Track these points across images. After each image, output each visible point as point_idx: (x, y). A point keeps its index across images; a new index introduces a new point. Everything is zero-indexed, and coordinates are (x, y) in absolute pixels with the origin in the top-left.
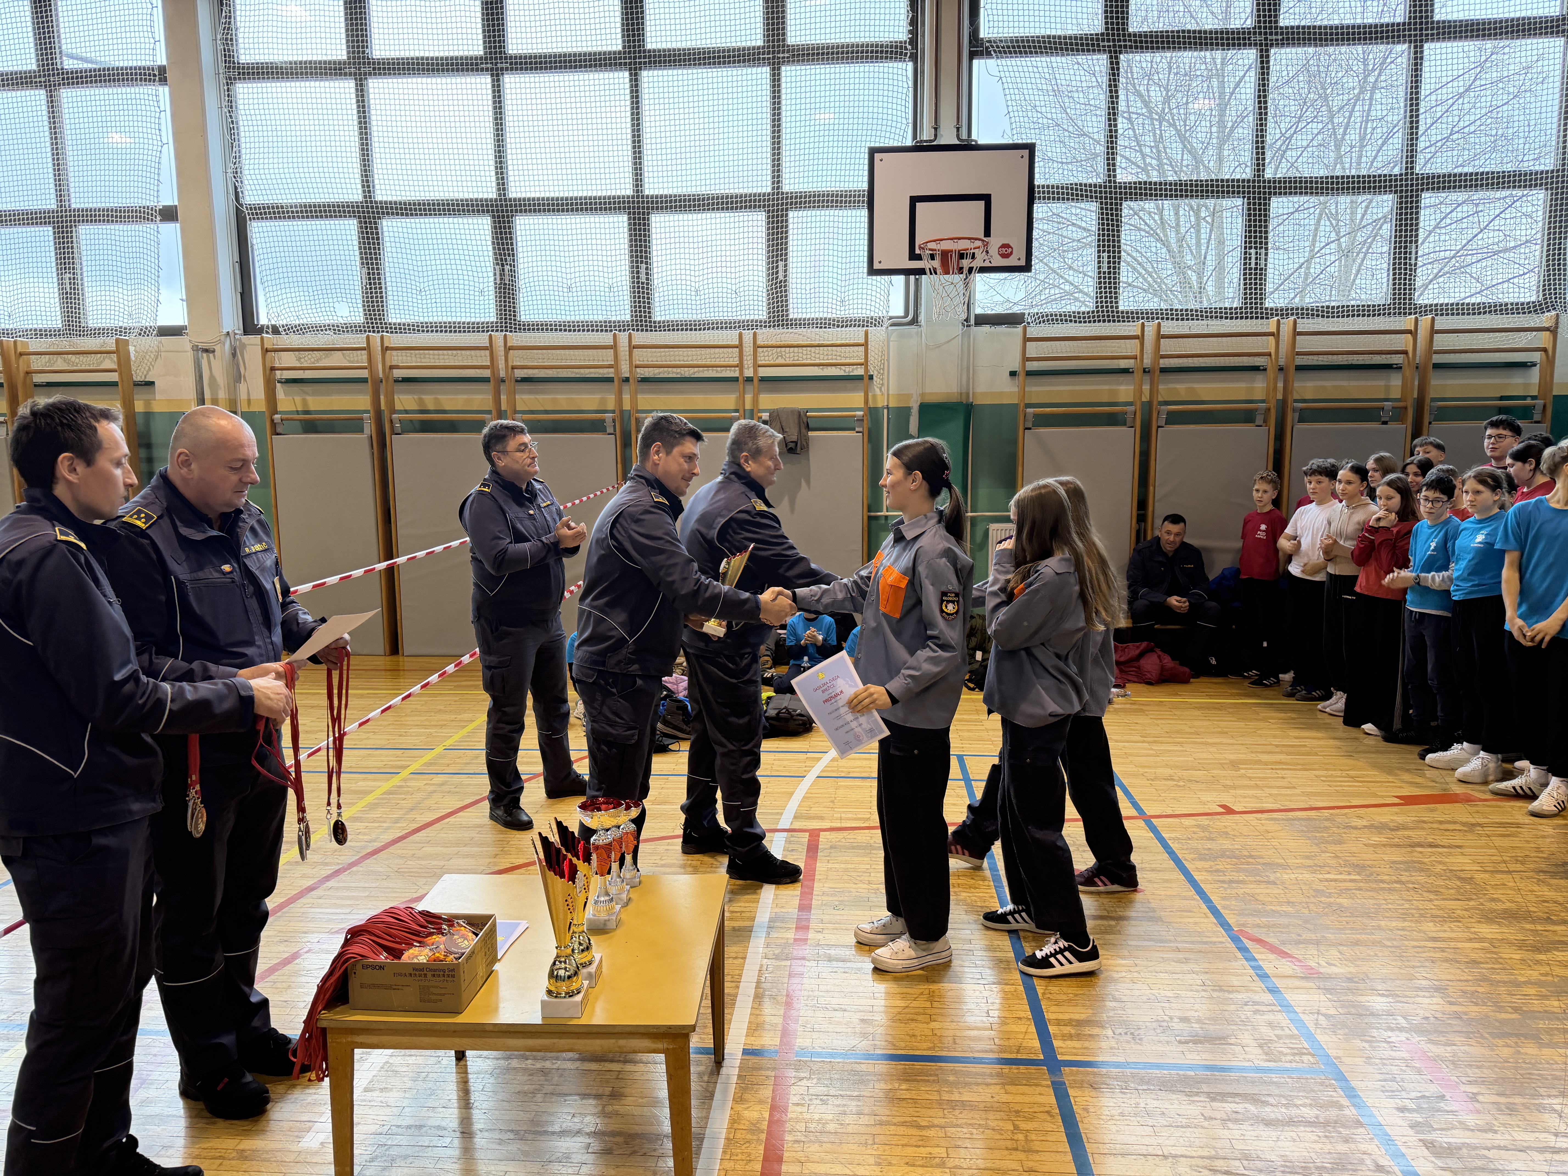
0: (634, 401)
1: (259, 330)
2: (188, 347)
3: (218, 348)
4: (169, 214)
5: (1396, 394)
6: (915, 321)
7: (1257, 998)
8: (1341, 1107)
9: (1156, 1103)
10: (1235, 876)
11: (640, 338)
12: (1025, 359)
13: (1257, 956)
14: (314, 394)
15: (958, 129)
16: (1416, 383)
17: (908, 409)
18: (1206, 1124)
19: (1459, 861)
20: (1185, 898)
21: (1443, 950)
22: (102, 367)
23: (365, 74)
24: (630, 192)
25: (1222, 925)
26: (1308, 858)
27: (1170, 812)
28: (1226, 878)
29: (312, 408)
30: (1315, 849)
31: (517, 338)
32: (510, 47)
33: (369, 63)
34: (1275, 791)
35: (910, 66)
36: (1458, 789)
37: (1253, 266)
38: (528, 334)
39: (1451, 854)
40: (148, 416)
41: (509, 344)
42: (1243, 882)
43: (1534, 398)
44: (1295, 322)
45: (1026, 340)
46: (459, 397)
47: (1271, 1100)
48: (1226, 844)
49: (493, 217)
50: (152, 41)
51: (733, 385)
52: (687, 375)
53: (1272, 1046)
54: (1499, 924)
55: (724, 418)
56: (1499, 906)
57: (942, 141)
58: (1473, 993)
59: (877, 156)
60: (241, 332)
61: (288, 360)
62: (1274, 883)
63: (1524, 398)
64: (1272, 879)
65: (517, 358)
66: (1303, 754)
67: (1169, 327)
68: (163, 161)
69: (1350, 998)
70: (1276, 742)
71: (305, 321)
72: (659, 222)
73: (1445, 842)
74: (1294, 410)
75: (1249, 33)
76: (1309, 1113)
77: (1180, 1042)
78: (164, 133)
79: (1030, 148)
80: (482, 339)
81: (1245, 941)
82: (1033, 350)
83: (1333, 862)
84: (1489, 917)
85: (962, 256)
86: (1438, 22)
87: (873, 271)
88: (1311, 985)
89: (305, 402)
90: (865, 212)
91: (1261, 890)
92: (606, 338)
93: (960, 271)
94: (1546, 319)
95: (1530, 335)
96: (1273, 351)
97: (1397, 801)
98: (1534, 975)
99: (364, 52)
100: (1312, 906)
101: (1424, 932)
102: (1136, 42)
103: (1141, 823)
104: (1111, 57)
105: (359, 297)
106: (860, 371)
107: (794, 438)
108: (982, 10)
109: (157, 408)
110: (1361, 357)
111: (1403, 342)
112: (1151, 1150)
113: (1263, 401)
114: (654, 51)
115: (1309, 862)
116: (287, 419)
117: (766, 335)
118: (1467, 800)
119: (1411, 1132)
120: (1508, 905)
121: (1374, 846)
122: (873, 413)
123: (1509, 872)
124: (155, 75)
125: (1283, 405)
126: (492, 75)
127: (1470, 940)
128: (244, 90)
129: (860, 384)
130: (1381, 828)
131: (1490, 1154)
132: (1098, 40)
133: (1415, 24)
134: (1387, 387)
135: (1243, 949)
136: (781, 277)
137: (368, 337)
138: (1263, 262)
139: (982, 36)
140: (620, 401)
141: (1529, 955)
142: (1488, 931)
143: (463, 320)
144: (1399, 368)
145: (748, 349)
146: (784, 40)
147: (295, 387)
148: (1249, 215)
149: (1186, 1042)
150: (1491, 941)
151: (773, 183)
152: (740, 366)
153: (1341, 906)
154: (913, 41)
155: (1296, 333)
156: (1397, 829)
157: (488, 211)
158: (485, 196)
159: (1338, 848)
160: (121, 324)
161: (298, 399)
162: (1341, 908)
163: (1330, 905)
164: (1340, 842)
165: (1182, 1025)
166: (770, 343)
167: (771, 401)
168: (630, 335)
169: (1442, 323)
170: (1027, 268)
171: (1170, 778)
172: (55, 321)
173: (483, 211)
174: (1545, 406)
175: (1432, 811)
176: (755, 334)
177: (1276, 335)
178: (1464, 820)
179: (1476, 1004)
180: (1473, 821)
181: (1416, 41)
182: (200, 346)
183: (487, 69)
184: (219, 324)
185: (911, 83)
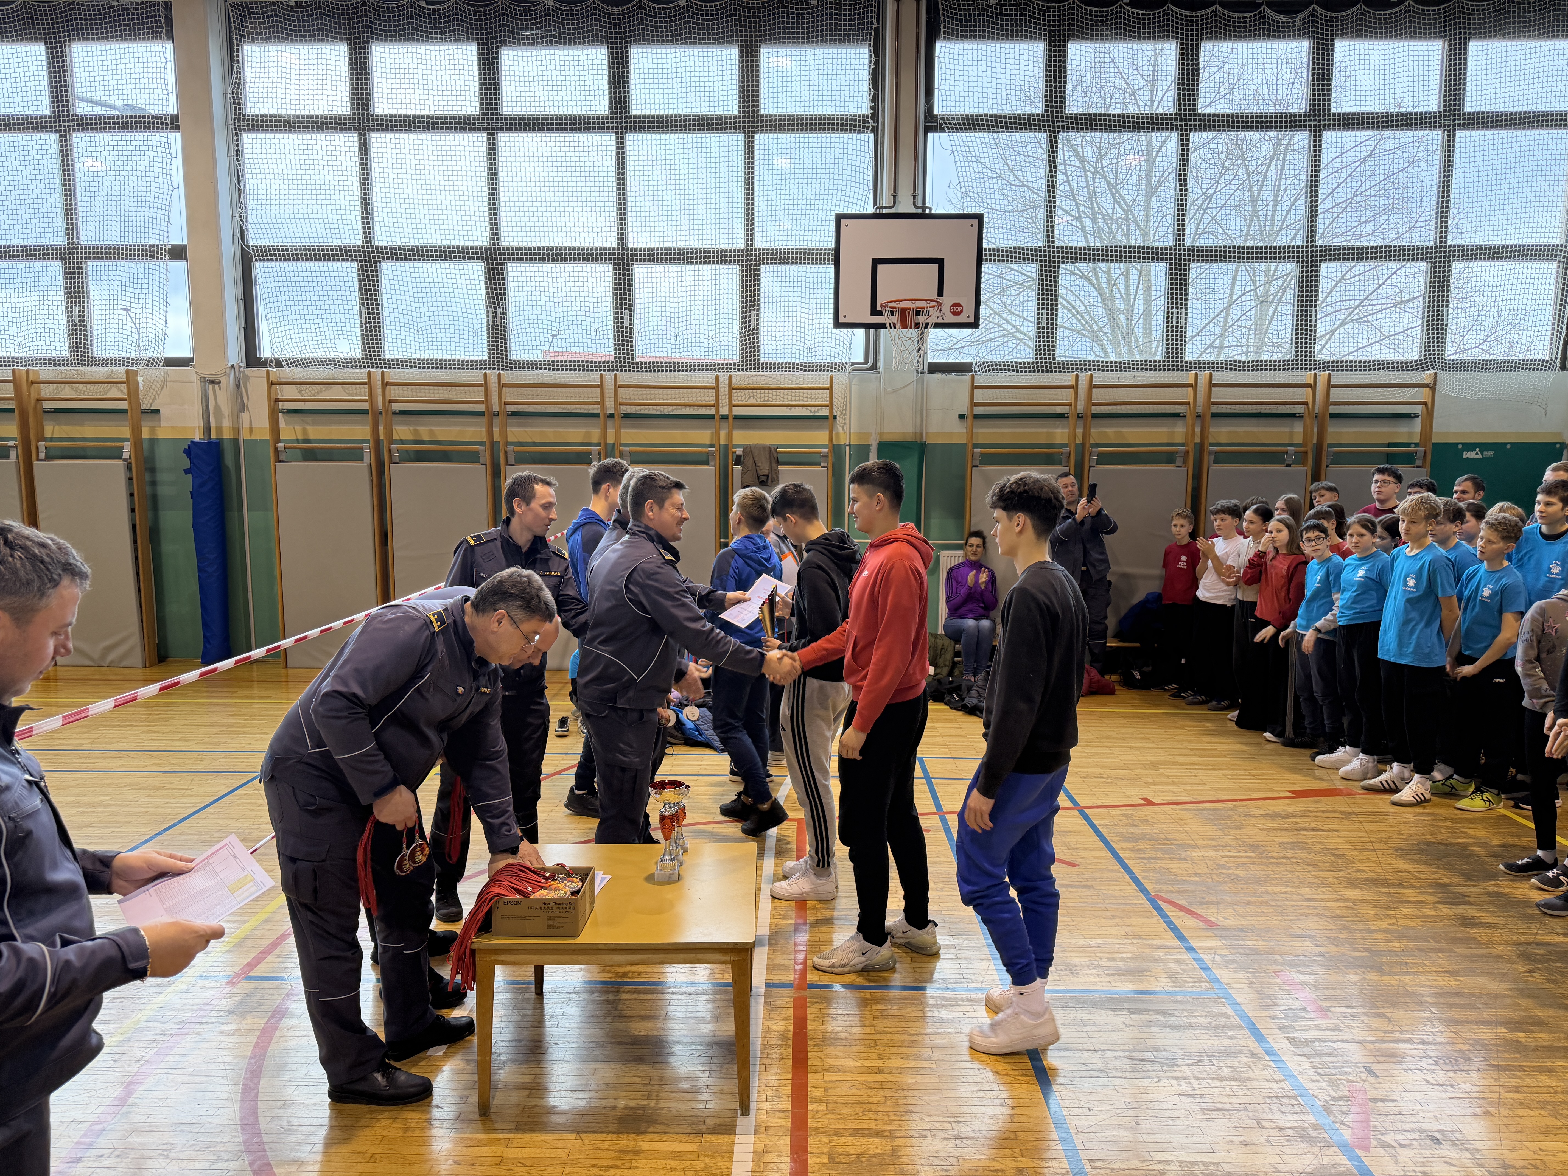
0: (618, 435)
1: (264, 363)
2: (195, 378)
3: (223, 380)
4: (178, 253)
5: (1298, 439)
6: (874, 368)
7: (1168, 944)
8: (1228, 1017)
9: (1089, 1017)
10: (1153, 854)
11: (625, 378)
12: (973, 404)
13: (1169, 914)
14: (314, 424)
15: (914, 197)
16: (1316, 430)
17: (868, 446)
18: (1127, 1029)
19: (1336, 841)
20: (1112, 871)
21: (1315, 908)
22: (108, 396)
23: (369, 130)
24: (615, 245)
25: (1142, 891)
26: (1213, 839)
27: (1100, 804)
28: (1146, 856)
29: (312, 437)
30: (1219, 833)
31: (509, 376)
32: (505, 109)
33: (373, 120)
34: (1188, 787)
35: (872, 135)
36: (1340, 785)
37: (1174, 324)
38: (518, 372)
39: (1328, 836)
40: (153, 441)
41: (503, 382)
42: (1160, 859)
43: (1417, 445)
44: (1211, 375)
45: (974, 387)
46: (455, 429)
47: (1176, 1013)
48: (1147, 829)
49: (488, 264)
50: (165, 92)
51: (709, 422)
52: (666, 412)
53: (1178, 977)
54: (1361, 888)
55: (701, 452)
56: (1363, 875)
57: (901, 209)
58: (1335, 938)
59: (843, 222)
60: (243, 365)
61: (289, 392)
62: (1185, 859)
63: (1408, 445)
64: (1183, 855)
65: (509, 395)
66: (1213, 756)
67: (1100, 378)
68: (172, 204)
69: (1241, 942)
70: (1192, 746)
71: (307, 356)
72: (641, 272)
73: (1325, 827)
74: (1210, 453)
75: (1171, 119)
76: (1204, 1021)
77: (1108, 975)
78: (175, 178)
79: (979, 218)
80: (476, 376)
81: (1160, 903)
82: (980, 396)
83: (1233, 843)
84: (1353, 884)
85: (918, 313)
86: (1334, 115)
87: (838, 324)
88: (1210, 934)
89: (305, 431)
90: (831, 269)
91: (1174, 865)
92: (592, 378)
93: (917, 325)
94: (1425, 376)
95: (1413, 390)
96: (1191, 401)
97: (1290, 795)
98: (1383, 925)
99: (368, 109)
100: (1214, 877)
101: (1302, 895)
102: (1072, 123)
103: (1076, 813)
104: (1050, 136)
105: (359, 334)
106: (825, 412)
107: (766, 472)
108: (936, 91)
109: (161, 434)
110: (1268, 407)
111: (1304, 395)
112: (1085, 1046)
113: (1182, 445)
114: (639, 117)
115: (1214, 843)
116: (290, 448)
117: (741, 378)
118: (1350, 794)
119: (1279, 1032)
120: (1370, 874)
121: (1268, 830)
122: (836, 450)
123: (1375, 850)
124: (167, 124)
125: (1200, 448)
126: (488, 134)
127: (1337, 900)
128: (250, 140)
129: (825, 423)
130: (1275, 816)
131: (1335, 1045)
132: (1039, 120)
133: (1315, 115)
134: (1291, 434)
135: (1158, 909)
136: (753, 326)
137: (369, 373)
138: (1183, 321)
139: (936, 112)
140: (604, 435)
141: (1381, 912)
142: (1352, 893)
143: (458, 357)
144: (1300, 416)
145: (724, 389)
146: (758, 111)
147: (296, 417)
148: (1171, 279)
149: (1113, 975)
150: (1353, 901)
151: (747, 240)
152: (716, 405)
153: (1237, 876)
154: (875, 116)
155: (1211, 385)
156: (1287, 817)
157: (482, 259)
158: (480, 244)
159: (1238, 832)
160: (128, 355)
161: (298, 428)
162: (1238, 878)
163: (1228, 875)
164: (1241, 828)
165: (1109, 964)
166: (743, 386)
167: (743, 438)
168: (616, 375)
169: (1338, 378)
170: (975, 325)
171: (1100, 776)
172: (63, 350)
173: (478, 258)
174: (1425, 453)
175: (1317, 802)
176: (730, 377)
177: (1194, 386)
178: (1343, 809)
179: (1337, 946)
180: (1350, 810)
181: (1315, 131)
182: (208, 378)
183: (484, 129)
184: (225, 357)
185: (872, 154)
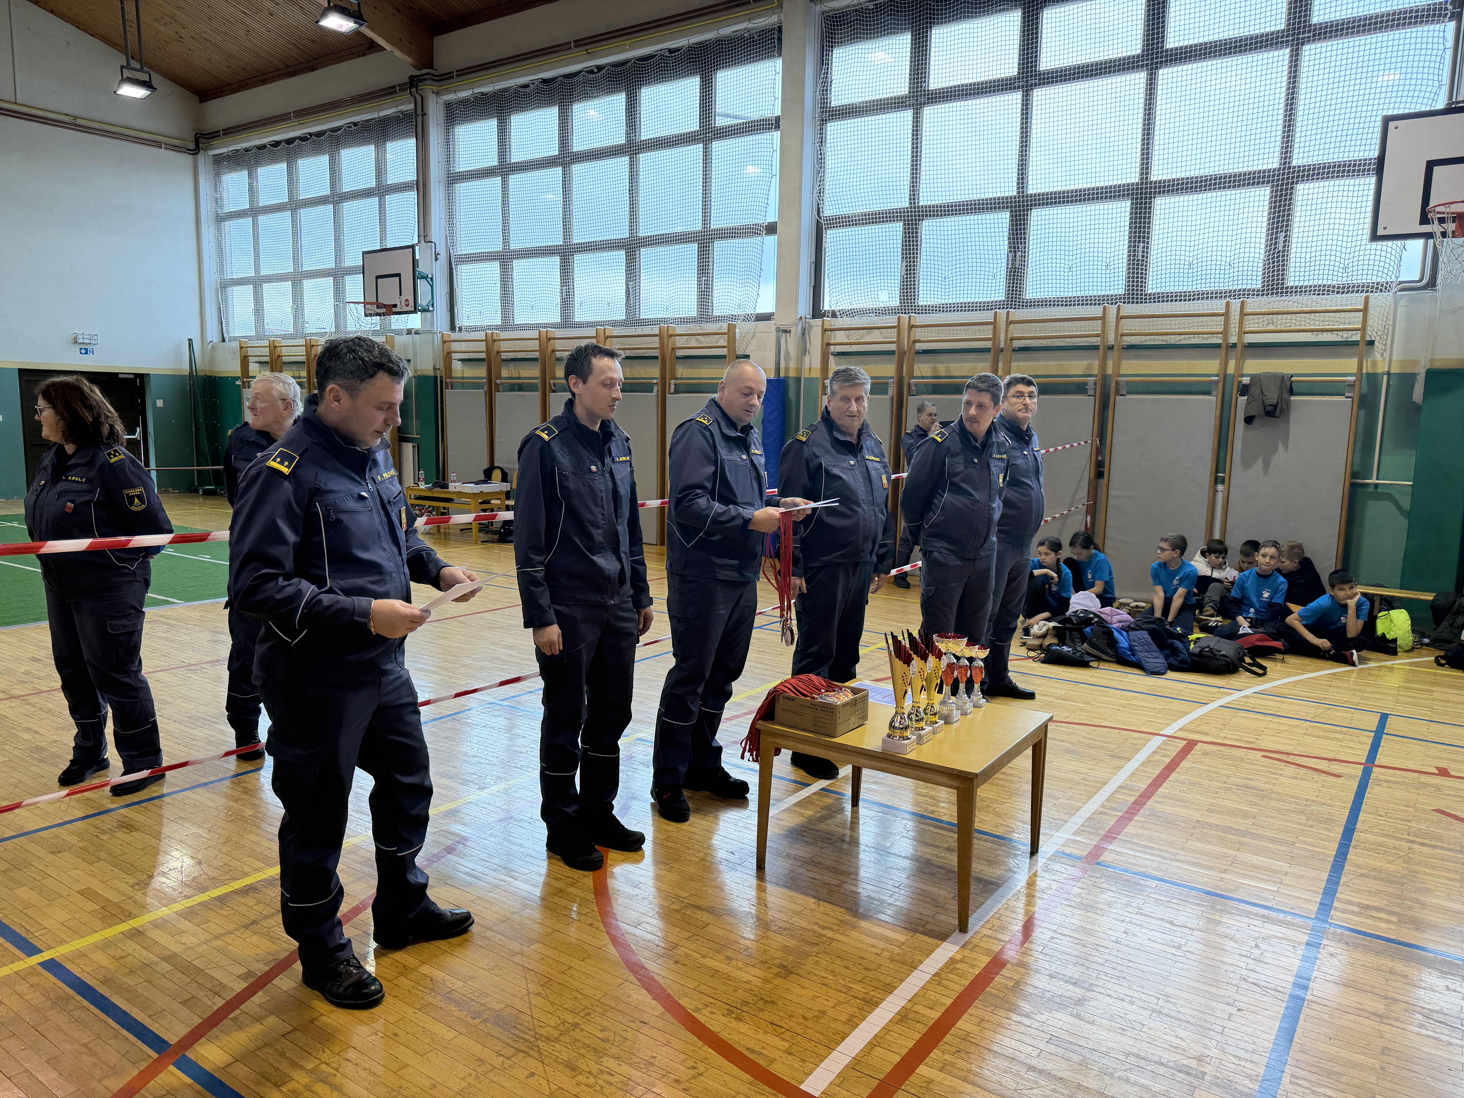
0: (1117, 366)
1: (822, 315)
2: (773, 329)
3: (793, 329)
4: (771, 229)
6: (1429, 285)
11: (1129, 309)
17: (1412, 375)
23: (921, 104)
24: (1135, 180)
31: (1018, 314)
32: (1043, 65)
33: (925, 95)
35: (1451, 26)
38: (1028, 309)
41: (1011, 319)
46: (965, 365)
49: (1012, 211)
50: (773, 99)
51: (1216, 351)
52: (1173, 342)
55: (1204, 382)
59: (1393, 124)
60: (810, 316)
61: (840, 337)
65: (1016, 331)
68: (771, 189)
71: (855, 307)
72: (1161, 204)
78: (774, 168)
80: (989, 316)
87: (1378, 237)
90: (1372, 179)
99: (922, 86)
105: (897, 285)
106: (1358, 336)
107: (1274, 402)
114: (1172, 50)
117: (1257, 303)
122: (1369, 379)
124: (772, 124)
126: (1023, 92)
128: (832, 128)
136: (1280, 248)
137: (900, 318)
140: (1103, 366)
143: (977, 300)
145: (1235, 317)
146: (1310, 21)
151: (1281, 159)
152: (1224, 333)
157: (1008, 207)
158: (1007, 195)
160: (732, 313)
166: (1261, 311)
167: (1252, 367)
168: (1120, 307)
172: (693, 311)
173: (1004, 208)
176: (1244, 303)
182: (782, 328)
183: (1019, 87)
184: (796, 311)
